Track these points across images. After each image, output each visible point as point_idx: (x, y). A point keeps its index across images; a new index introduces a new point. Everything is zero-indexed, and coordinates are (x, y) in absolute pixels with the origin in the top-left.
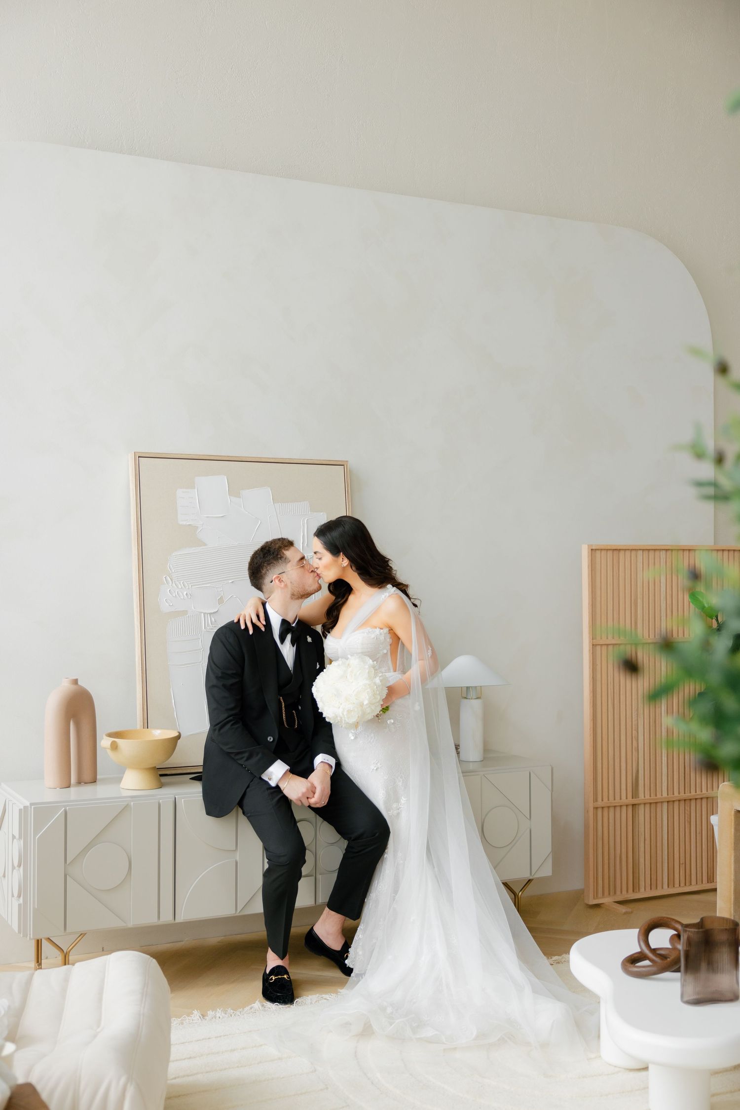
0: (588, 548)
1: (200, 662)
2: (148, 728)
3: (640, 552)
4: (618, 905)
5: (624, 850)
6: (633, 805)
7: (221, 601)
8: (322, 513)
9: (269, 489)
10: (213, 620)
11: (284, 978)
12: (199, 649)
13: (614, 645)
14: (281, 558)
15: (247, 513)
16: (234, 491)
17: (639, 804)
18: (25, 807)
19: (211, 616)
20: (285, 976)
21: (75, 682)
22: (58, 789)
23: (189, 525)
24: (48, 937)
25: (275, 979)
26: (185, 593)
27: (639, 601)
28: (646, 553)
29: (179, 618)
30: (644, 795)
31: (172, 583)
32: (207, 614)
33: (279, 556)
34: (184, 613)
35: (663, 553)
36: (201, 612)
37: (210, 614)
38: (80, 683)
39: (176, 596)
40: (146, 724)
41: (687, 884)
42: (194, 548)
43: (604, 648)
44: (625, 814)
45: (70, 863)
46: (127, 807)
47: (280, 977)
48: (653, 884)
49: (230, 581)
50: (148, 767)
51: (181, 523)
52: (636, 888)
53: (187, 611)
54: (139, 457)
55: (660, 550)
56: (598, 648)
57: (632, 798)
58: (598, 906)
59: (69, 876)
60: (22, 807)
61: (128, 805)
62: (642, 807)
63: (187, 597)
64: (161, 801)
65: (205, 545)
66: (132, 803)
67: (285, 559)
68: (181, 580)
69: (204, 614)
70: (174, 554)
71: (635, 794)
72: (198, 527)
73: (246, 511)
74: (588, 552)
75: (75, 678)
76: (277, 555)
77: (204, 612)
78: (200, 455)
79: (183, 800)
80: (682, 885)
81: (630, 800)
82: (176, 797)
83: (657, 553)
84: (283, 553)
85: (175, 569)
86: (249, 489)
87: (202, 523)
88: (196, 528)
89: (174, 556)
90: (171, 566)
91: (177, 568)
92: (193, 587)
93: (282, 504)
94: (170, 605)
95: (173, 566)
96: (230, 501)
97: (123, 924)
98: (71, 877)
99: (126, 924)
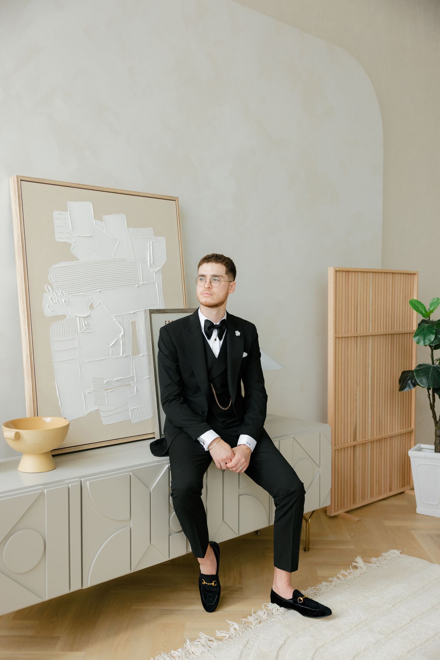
0: (334, 270)
1: (78, 358)
2: (38, 416)
3: (360, 273)
4: (347, 514)
5: (349, 476)
6: (354, 446)
7: (91, 307)
8: (162, 238)
9: (124, 216)
10: (86, 323)
12: (76, 348)
13: (345, 337)
15: (109, 234)
16: (98, 215)
17: (357, 445)
19: (85, 319)
20: (213, 584)
23: (65, 242)
26: (63, 300)
27: (359, 307)
28: (363, 273)
29: (59, 321)
30: (359, 439)
31: (53, 291)
32: (82, 318)
34: (63, 317)
35: (371, 274)
36: (77, 317)
37: (84, 318)
39: (56, 303)
40: (36, 413)
41: (380, 494)
42: (69, 262)
43: (340, 339)
44: (350, 452)
46: (42, 494)
48: (363, 498)
49: (98, 291)
51: (58, 240)
52: (354, 501)
53: (65, 315)
54: (21, 181)
55: (370, 272)
56: (337, 339)
57: (354, 441)
58: (335, 517)
62: (358, 446)
63: (66, 304)
64: (70, 485)
65: (78, 260)
66: (45, 491)
68: (60, 289)
69: (79, 318)
71: (355, 439)
74: (334, 273)
77: (79, 316)
78: (70, 183)
79: (88, 482)
80: (377, 495)
81: (353, 443)
82: (82, 480)
83: (369, 274)
85: (55, 280)
86: (109, 215)
87: (74, 241)
88: (70, 245)
89: (53, 268)
90: (51, 277)
91: (56, 279)
92: (70, 295)
93: (134, 229)
94: (52, 311)
95: (52, 277)
96: (95, 223)
97: (39, 600)
99: (42, 599)
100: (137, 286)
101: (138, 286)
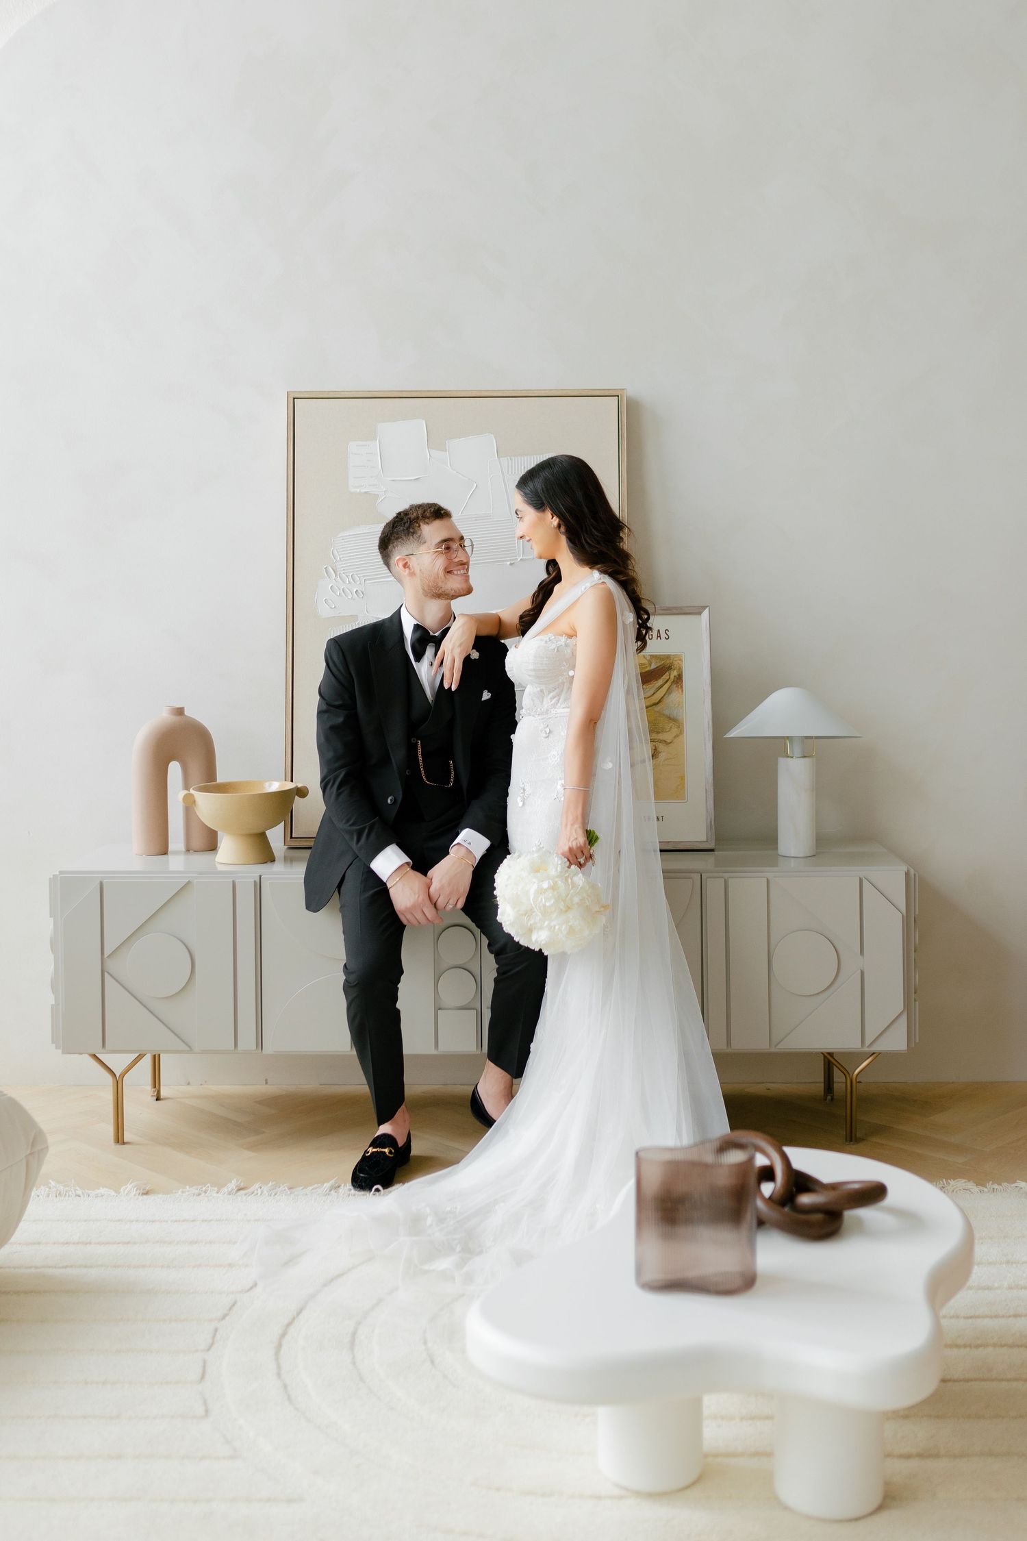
9: (492, 437)
11: (385, 1152)
14: (413, 533)
15: (455, 472)
16: (435, 440)
18: (54, 875)
20: (386, 1150)
21: (180, 711)
22: (144, 856)
23: (366, 492)
24: (94, 1053)
25: (373, 1153)
26: (355, 590)
31: (337, 577)
33: (411, 530)
34: (353, 618)
38: (187, 713)
39: (343, 597)
42: (371, 526)
45: (111, 954)
47: (378, 1149)
50: (255, 832)
51: (353, 490)
54: (294, 398)
59: (108, 972)
60: (52, 877)
61: (189, 883)
63: (359, 598)
64: (237, 881)
67: (420, 536)
68: (351, 572)
70: (340, 535)
75: (178, 706)
76: (408, 528)
78: (385, 391)
79: (269, 882)
84: (419, 526)
85: (341, 556)
86: (461, 438)
87: (384, 490)
88: (376, 496)
89: (342, 537)
90: (336, 552)
91: (345, 556)
92: (368, 582)
93: (513, 458)
94: (331, 608)
95: (338, 552)
96: (430, 455)
97: (184, 1047)
98: (111, 975)
99: (190, 1047)
100: (508, 563)
101: (511, 564)
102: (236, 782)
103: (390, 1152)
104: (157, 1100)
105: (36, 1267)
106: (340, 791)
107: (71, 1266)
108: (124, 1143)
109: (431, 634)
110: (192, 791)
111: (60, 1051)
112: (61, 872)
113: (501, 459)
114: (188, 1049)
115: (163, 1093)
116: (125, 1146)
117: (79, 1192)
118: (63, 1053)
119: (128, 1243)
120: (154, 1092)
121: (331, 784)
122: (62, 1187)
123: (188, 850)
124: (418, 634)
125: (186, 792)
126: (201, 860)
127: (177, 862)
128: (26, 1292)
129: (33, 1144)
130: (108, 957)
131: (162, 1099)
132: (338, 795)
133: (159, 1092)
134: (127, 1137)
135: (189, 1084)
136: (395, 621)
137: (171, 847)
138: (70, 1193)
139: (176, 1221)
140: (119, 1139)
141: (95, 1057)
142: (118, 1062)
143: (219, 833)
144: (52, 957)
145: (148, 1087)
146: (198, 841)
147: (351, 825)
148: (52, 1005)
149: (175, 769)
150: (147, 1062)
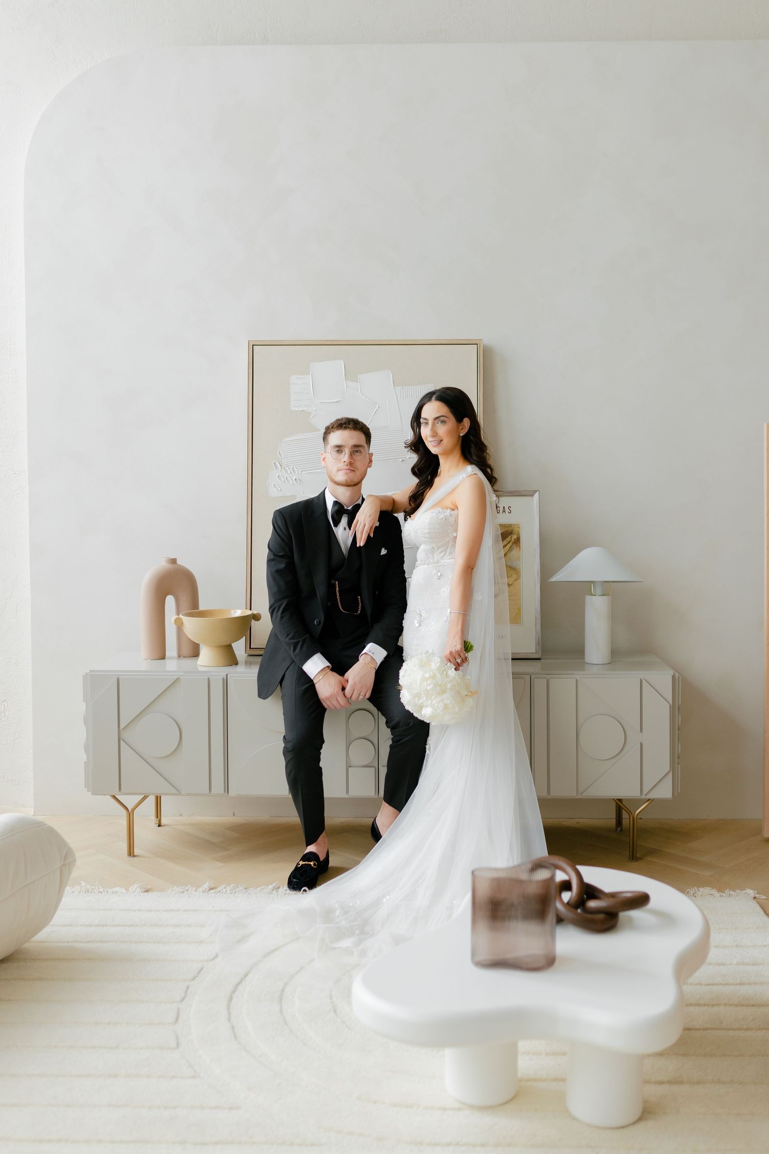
9: (388, 372)
11: (311, 865)
15: (364, 397)
16: (351, 375)
20: (312, 863)
21: (174, 561)
22: (149, 660)
23: (302, 411)
24: (113, 794)
25: (302, 865)
26: (294, 478)
31: (282, 469)
38: (178, 562)
39: (286, 482)
42: (305, 434)
45: (125, 727)
46: (177, 680)
47: (306, 863)
50: (224, 644)
51: (294, 409)
53: (295, 496)
54: (253, 345)
59: (123, 740)
60: (84, 674)
61: (178, 678)
63: (297, 483)
64: (211, 678)
66: (183, 677)
68: (292, 466)
70: (284, 440)
72: (311, 412)
73: (363, 395)
75: (172, 558)
78: (316, 340)
79: (232, 679)
82: (229, 676)
85: (285, 455)
86: (367, 373)
87: (315, 409)
88: (310, 413)
90: (281, 452)
91: (287, 454)
92: (303, 473)
93: (404, 388)
94: (278, 490)
95: (283, 452)
96: (347, 385)
97: (175, 791)
98: (125, 742)
99: (178, 790)
100: (400, 460)
101: (402, 461)
102: (212, 610)
103: (314, 865)
104: (159, 826)
105: (68, 942)
106: (283, 615)
107: (92, 942)
108: (134, 856)
109: (345, 508)
110: (181, 616)
111: (90, 793)
112: (91, 671)
113: (396, 388)
114: (178, 793)
115: (163, 822)
116: (135, 858)
117: (101, 890)
118: (93, 794)
119: (132, 926)
120: (157, 820)
121: (276, 610)
122: (89, 886)
123: (179, 656)
124: (336, 508)
125: (177, 616)
126: (188, 663)
127: (172, 664)
128: (60, 959)
129: (66, 858)
130: (123, 729)
131: (163, 826)
132: (282, 618)
133: (160, 821)
134: (137, 851)
135: (181, 815)
136: (321, 498)
137: (168, 654)
138: (95, 890)
139: (166, 911)
140: (131, 853)
141: (114, 797)
142: (130, 801)
143: (200, 645)
144: (85, 728)
145: (153, 817)
146: (186, 650)
147: (290, 639)
148: (85, 762)
149: (170, 601)
150: (151, 800)
